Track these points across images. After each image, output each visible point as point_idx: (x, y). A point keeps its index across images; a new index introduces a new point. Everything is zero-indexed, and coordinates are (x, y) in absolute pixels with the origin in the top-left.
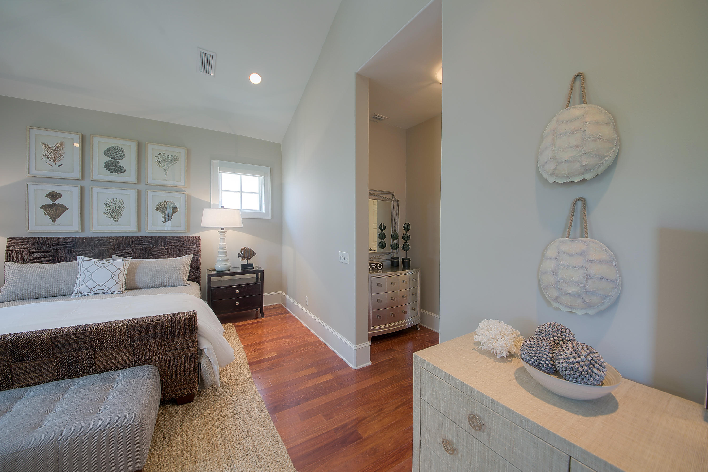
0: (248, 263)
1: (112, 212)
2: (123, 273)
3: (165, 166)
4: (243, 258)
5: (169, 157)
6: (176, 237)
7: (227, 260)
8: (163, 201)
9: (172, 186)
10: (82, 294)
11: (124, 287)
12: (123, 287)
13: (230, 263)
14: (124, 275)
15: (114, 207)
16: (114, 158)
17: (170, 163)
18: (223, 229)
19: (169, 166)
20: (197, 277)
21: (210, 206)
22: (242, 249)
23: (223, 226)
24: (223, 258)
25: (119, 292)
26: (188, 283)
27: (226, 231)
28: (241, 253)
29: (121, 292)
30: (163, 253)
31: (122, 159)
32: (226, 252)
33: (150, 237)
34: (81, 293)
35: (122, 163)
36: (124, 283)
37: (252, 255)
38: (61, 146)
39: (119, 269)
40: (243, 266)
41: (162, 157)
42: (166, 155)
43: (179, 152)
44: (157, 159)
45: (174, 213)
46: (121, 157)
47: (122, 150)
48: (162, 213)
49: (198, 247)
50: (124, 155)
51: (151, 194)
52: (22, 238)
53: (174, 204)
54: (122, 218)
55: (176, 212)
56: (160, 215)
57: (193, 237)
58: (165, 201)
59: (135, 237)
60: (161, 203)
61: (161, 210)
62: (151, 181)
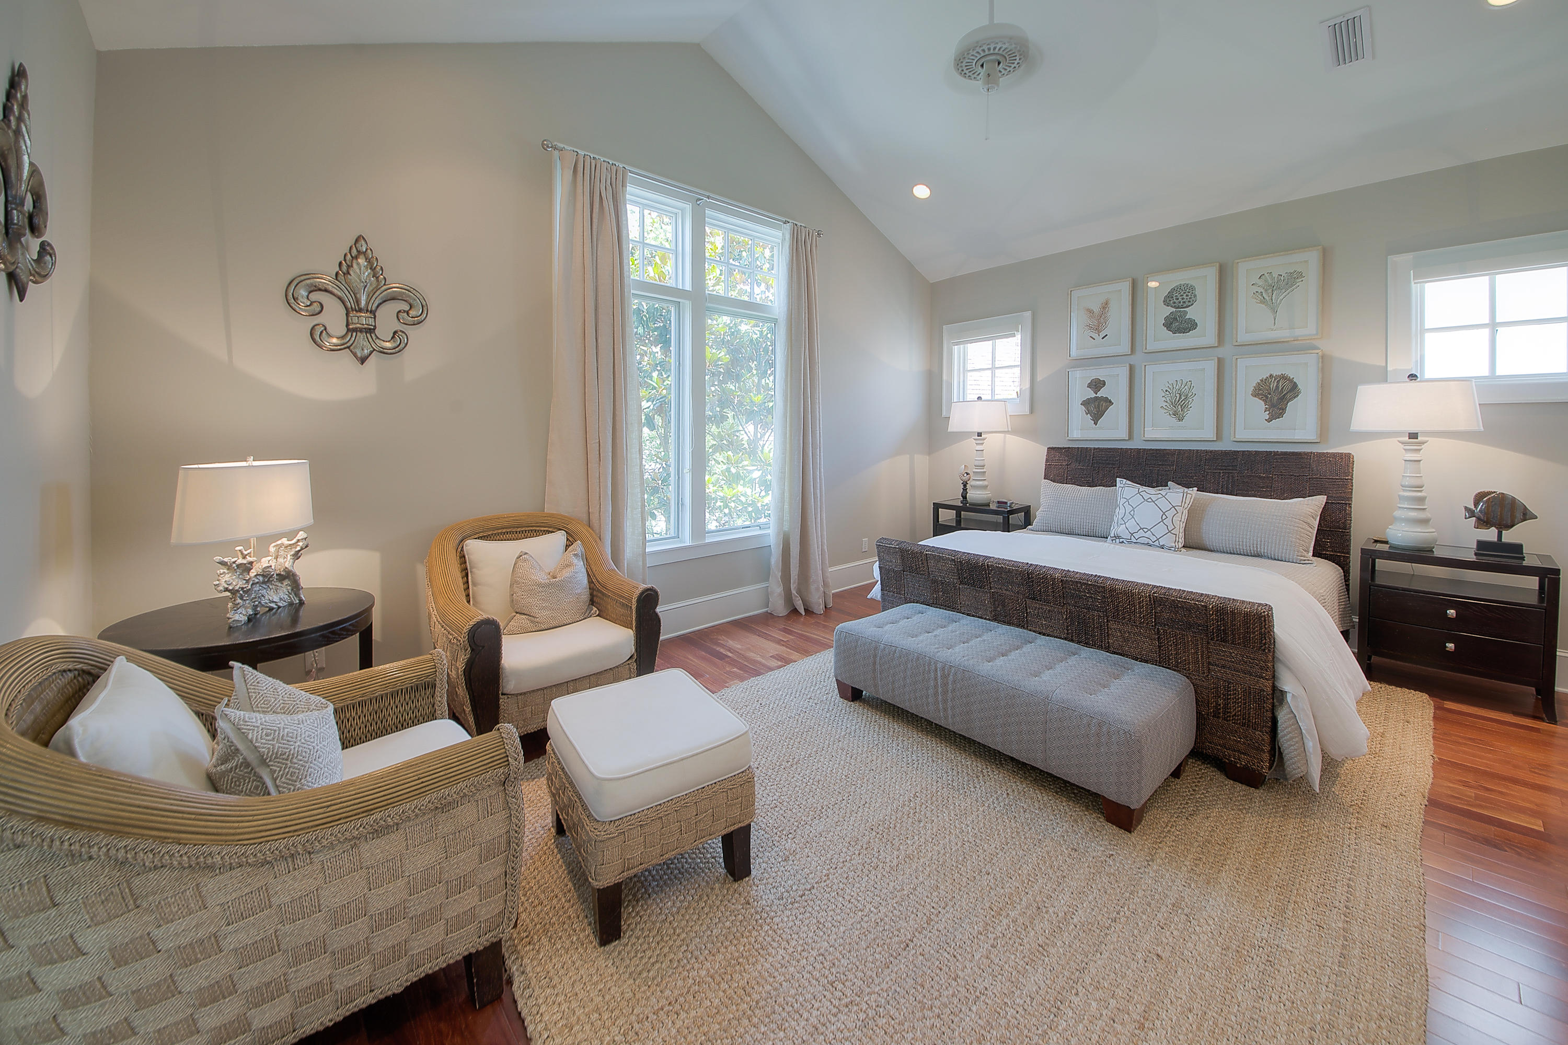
0: (1501, 541)
1: (1174, 405)
2: (1180, 514)
3: (1273, 299)
4: (1484, 522)
5: (1282, 278)
6: (1294, 454)
7: (1425, 522)
8: (1268, 375)
9: (1288, 340)
10: (1121, 540)
11: (1182, 540)
12: (1180, 540)
13: (1434, 530)
14: (1183, 520)
15: (1178, 395)
16: (1178, 307)
17: (1284, 291)
18: (1413, 436)
19: (1281, 297)
20: (1339, 552)
21: (1382, 376)
22: (1479, 498)
23: (1413, 430)
24: (1413, 514)
25: (1173, 549)
26: (1308, 560)
27: (1423, 443)
28: (1476, 505)
29: (1177, 550)
30: (1264, 487)
31: (1192, 304)
32: (1422, 500)
33: (1238, 452)
34: (1119, 538)
35: (1192, 313)
36: (1180, 534)
37: (1519, 515)
38: (1105, 306)
39: (1174, 507)
40: (1482, 546)
41: (1266, 281)
42: (1275, 275)
43: (1306, 262)
44: (1255, 289)
45: (1291, 399)
46: (1189, 301)
47: (1192, 288)
48: (1265, 401)
49: (1346, 479)
50: (1195, 296)
51: (1242, 363)
52: (1061, 448)
53: (1291, 381)
54: (1190, 415)
55: (1295, 397)
56: (1259, 405)
57: (1334, 455)
58: (1271, 375)
59: (1211, 452)
60: (1262, 381)
61: (1262, 394)
62: (1243, 337)
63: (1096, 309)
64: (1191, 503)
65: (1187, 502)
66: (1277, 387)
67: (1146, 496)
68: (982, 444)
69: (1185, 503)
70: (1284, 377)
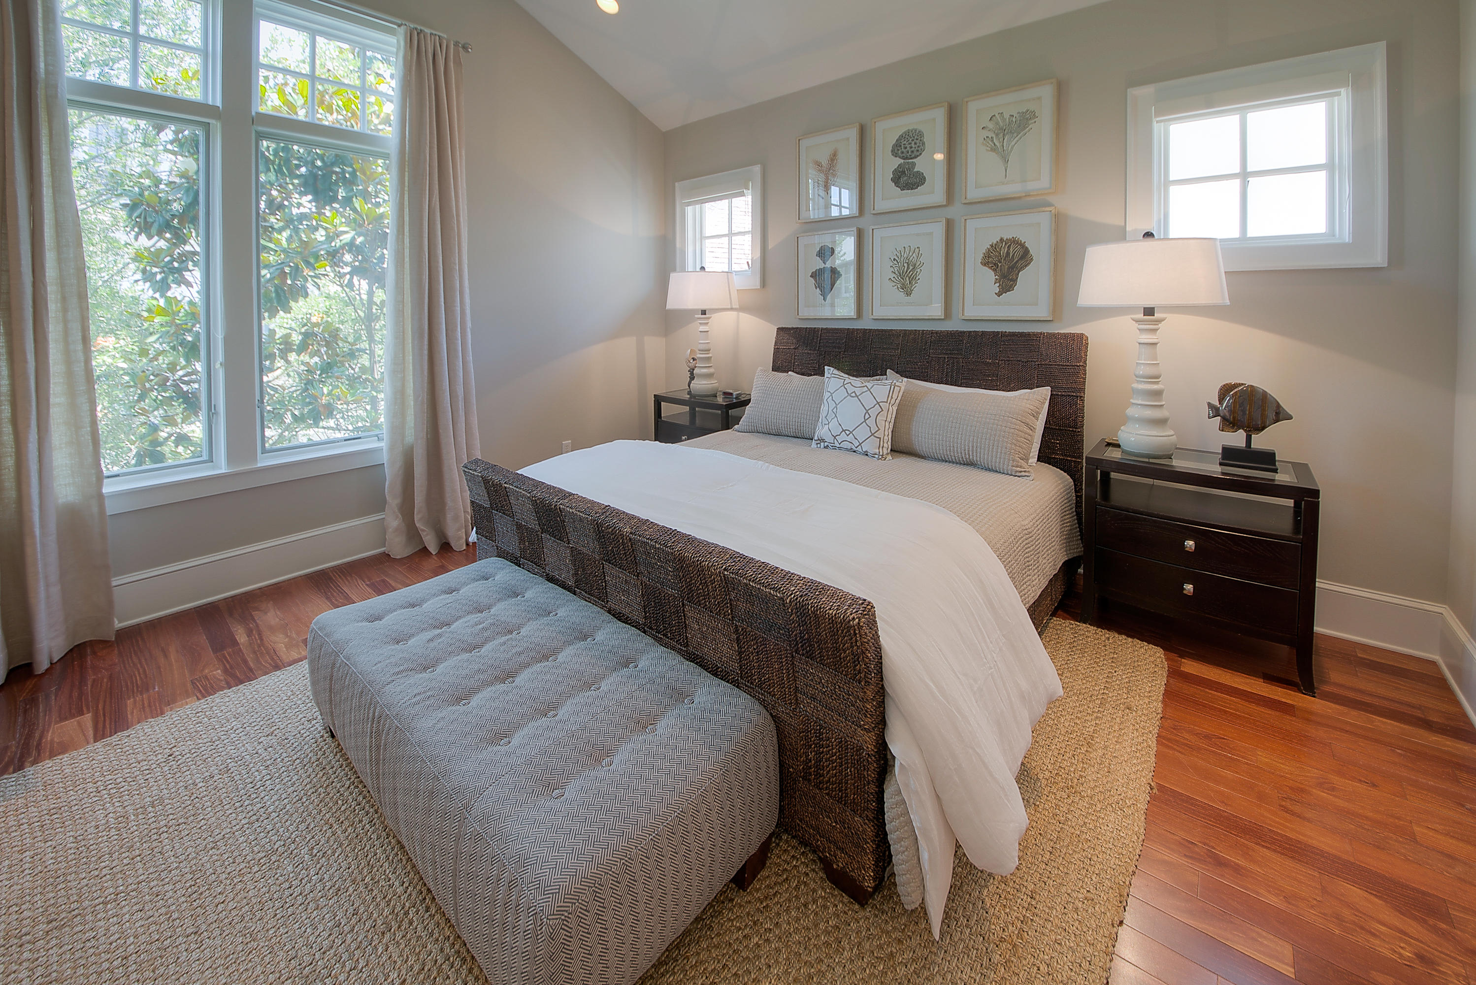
0: (1250, 447)
1: (901, 275)
2: (885, 412)
3: (1005, 145)
4: (1230, 423)
5: (1014, 120)
6: (1022, 334)
7: (1161, 422)
8: (998, 239)
9: (1018, 195)
10: (826, 444)
11: (888, 445)
12: (885, 445)
13: (1172, 433)
14: (889, 420)
15: (906, 265)
16: (907, 158)
17: (1015, 135)
18: (1149, 311)
19: (1013, 143)
20: (1069, 456)
22: (1225, 390)
23: (1149, 304)
24: (1148, 412)
25: (877, 456)
27: (1163, 320)
28: (1221, 400)
29: (883, 457)
30: (989, 376)
31: (921, 154)
32: (1158, 394)
33: (966, 332)
34: (823, 441)
35: (920, 164)
36: (886, 438)
37: (1272, 415)
38: (833, 157)
39: (878, 403)
40: (1229, 455)
41: (997, 123)
42: (1007, 116)
43: (1039, 98)
44: (986, 133)
45: (1022, 268)
46: (918, 151)
47: (921, 134)
48: (995, 270)
49: (1077, 366)
50: (924, 144)
51: (972, 225)
52: (789, 329)
53: (1022, 245)
54: (918, 289)
55: (1026, 266)
56: (990, 275)
57: (1066, 336)
58: (1002, 240)
59: (937, 332)
60: (992, 246)
61: (992, 263)
62: (973, 194)
63: (825, 162)
64: (899, 398)
65: (895, 397)
66: (1008, 253)
67: (850, 389)
68: (707, 323)
69: (892, 397)
70: (1015, 242)
